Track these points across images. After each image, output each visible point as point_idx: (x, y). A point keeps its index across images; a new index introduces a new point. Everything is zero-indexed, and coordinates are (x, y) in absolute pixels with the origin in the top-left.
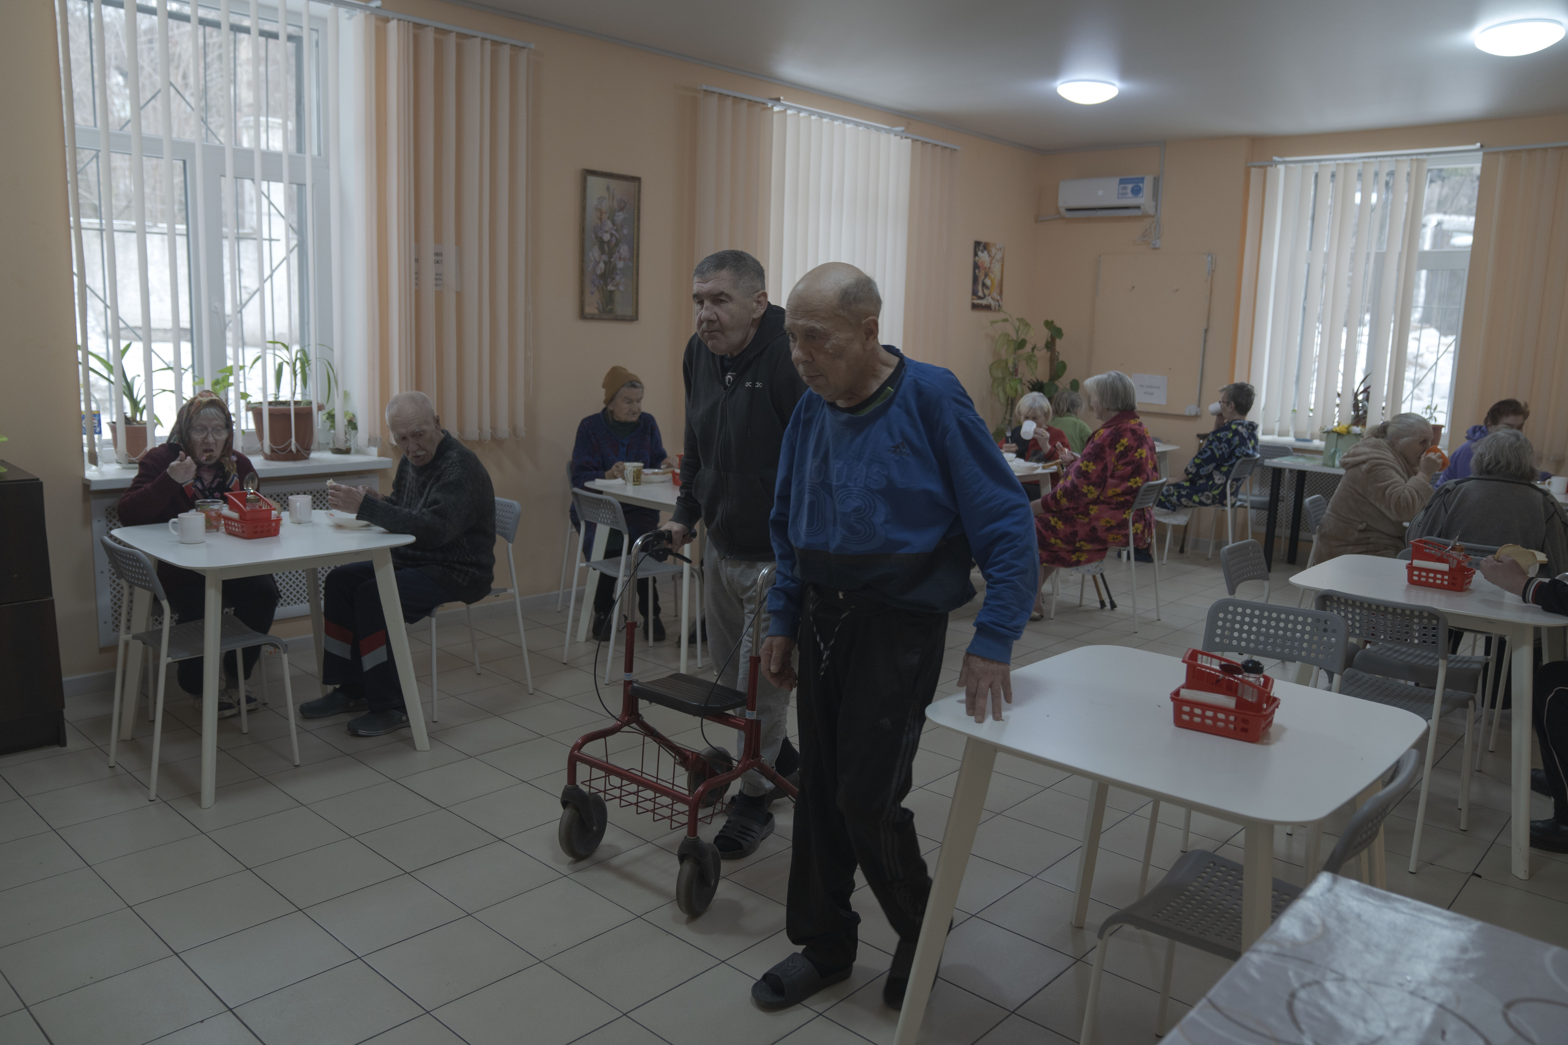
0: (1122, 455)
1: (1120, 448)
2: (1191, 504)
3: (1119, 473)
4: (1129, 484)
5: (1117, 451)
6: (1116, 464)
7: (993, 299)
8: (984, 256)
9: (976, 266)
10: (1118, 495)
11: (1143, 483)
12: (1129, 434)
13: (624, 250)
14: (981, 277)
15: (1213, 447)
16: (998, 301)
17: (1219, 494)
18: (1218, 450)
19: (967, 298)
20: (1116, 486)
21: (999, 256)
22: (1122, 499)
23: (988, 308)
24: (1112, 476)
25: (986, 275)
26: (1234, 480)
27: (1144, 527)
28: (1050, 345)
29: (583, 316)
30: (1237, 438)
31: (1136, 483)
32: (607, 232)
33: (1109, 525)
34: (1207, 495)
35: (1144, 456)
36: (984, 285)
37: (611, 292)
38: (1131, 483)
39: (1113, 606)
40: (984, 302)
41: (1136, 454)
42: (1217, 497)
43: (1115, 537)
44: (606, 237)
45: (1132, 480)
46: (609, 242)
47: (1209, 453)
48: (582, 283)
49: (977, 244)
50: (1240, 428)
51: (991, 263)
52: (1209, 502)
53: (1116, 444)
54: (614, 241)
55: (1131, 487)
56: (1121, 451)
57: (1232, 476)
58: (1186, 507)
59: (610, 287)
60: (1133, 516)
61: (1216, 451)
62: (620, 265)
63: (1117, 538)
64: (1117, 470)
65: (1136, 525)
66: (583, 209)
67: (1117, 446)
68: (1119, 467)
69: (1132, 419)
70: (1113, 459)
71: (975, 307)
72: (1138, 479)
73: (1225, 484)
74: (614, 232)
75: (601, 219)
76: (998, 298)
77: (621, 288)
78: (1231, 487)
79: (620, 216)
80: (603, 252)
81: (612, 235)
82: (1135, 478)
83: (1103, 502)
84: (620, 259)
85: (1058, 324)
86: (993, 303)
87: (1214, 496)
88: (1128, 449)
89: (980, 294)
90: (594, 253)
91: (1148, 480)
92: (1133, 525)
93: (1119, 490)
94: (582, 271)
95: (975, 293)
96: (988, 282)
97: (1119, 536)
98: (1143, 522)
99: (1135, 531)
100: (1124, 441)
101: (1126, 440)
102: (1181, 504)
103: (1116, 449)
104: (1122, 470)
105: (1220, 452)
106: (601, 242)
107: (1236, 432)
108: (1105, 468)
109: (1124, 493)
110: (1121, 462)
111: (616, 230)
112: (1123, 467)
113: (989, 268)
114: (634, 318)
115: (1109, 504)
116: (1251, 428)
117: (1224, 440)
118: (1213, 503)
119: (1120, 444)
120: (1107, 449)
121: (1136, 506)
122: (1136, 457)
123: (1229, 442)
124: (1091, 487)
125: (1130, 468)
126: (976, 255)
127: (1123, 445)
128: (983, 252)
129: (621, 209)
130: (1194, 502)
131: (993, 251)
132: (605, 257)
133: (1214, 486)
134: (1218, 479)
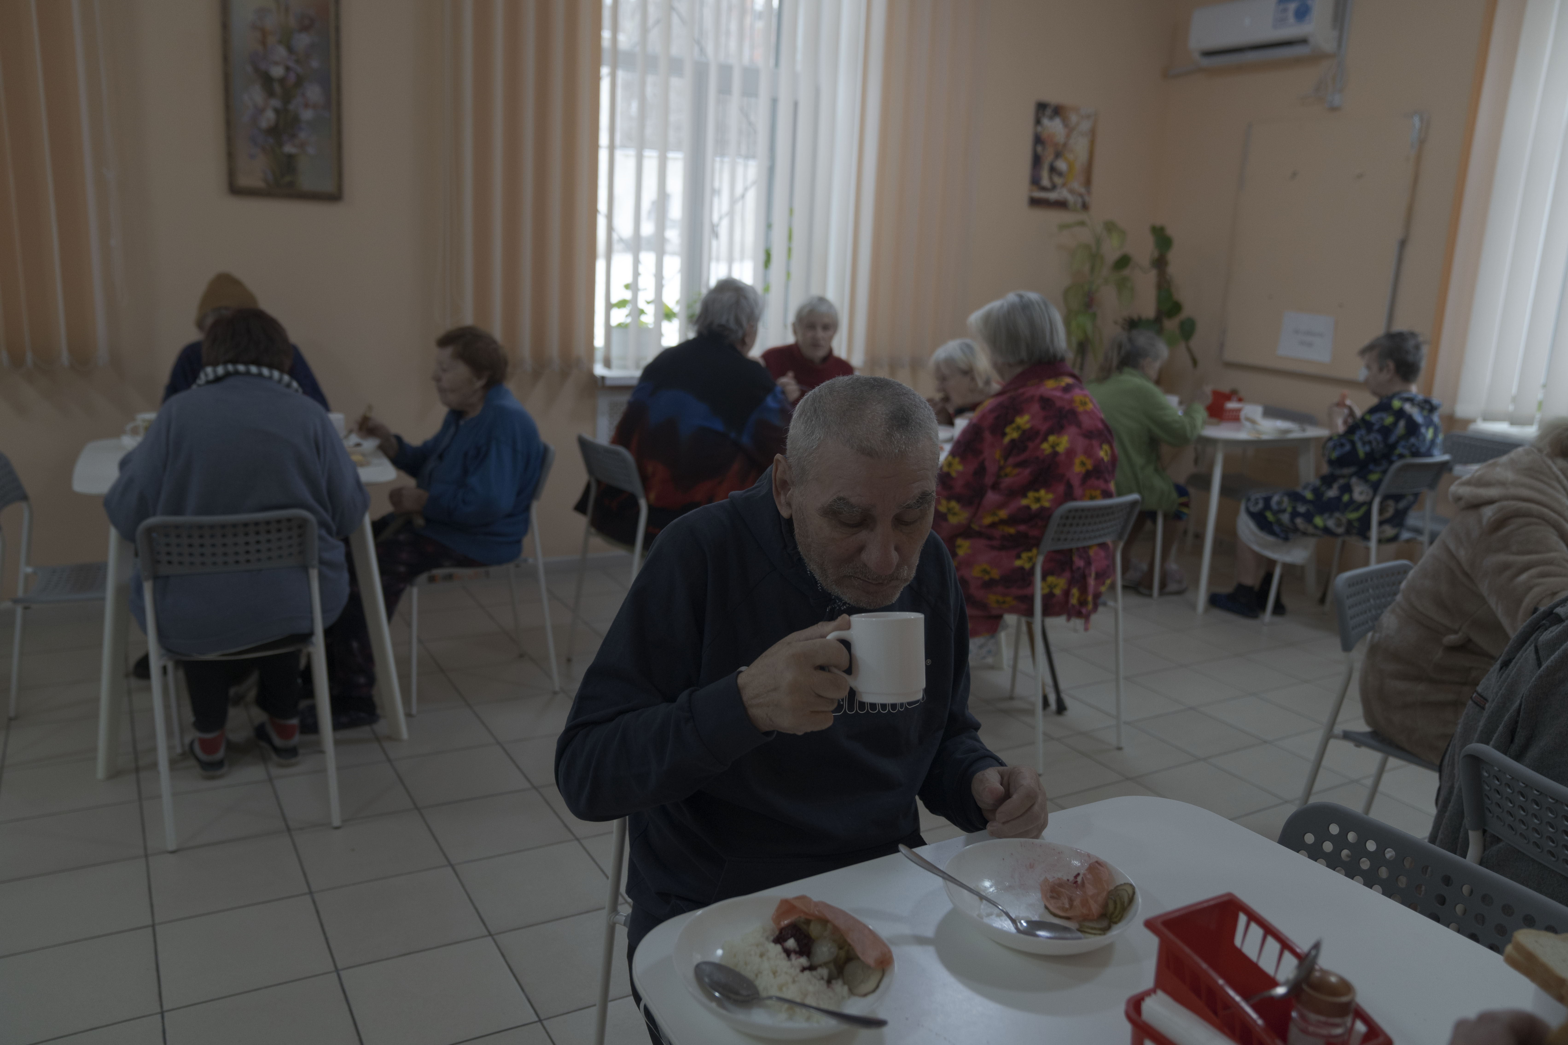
0: (1015, 447)
1: (1012, 434)
2: (1311, 529)
3: (1007, 482)
4: (1024, 502)
5: (1007, 440)
6: (1002, 463)
7: (1072, 191)
8: (1054, 127)
9: (1038, 140)
10: (1003, 522)
11: (1059, 502)
12: (1036, 407)
13: (313, 92)
14: (1048, 157)
15: (1356, 437)
16: (1081, 195)
17: (1359, 520)
18: (1364, 443)
19: (1022, 189)
20: (1001, 506)
21: (1085, 126)
22: (1012, 531)
23: (1061, 205)
24: (995, 487)
25: (1058, 155)
26: (1386, 498)
27: (1071, 583)
28: (1160, 263)
29: (235, 190)
30: (1402, 424)
31: (1038, 500)
32: (276, 63)
33: (987, 578)
34: (1339, 519)
35: (1061, 449)
36: (1053, 169)
37: (291, 157)
38: (1028, 501)
39: (1061, 708)
40: (1053, 196)
41: (1045, 446)
42: (1356, 524)
43: (1001, 599)
44: (277, 72)
45: (1031, 494)
46: (282, 81)
47: (1348, 447)
48: (230, 140)
49: (1041, 107)
50: (1408, 407)
51: (1068, 136)
52: (1340, 530)
53: (1005, 426)
54: (292, 78)
55: (1028, 507)
56: (1013, 441)
57: (1383, 489)
58: (1305, 534)
59: (289, 149)
60: (1044, 563)
61: (1359, 445)
62: (307, 115)
63: (1004, 602)
64: (1006, 475)
65: (1051, 579)
66: (225, 26)
67: (1008, 430)
68: (1008, 470)
69: (1050, 377)
70: (998, 454)
71: (1035, 202)
72: (1042, 492)
73: (1370, 504)
74: (292, 64)
75: (264, 43)
76: (1082, 190)
77: (311, 150)
78: (1381, 511)
79: (303, 41)
80: (271, 93)
81: (288, 69)
82: (1037, 490)
83: (979, 535)
84: (306, 106)
85: (1170, 231)
86: (1070, 198)
87: (1350, 523)
88: (1030, 436)
89: (1045, 182)
90: (255, 95)
91: (1069, 495)
92: (1044, 578)
93: (1003, 514)
94: (229, 124)
95: (1035, 181)
96: (1061, 165)
97: (1009, 599)
98: (1067, 574)
99: (1047, 591)
100: (1023, 421)
101: (1026, 418)
102: (1296, 530)
103: (1004, 434)
104: (1014, 476)
105: (1367, 448)
106: (267, 81)
107: (1400, 414)
108: (981, 470)
109: (1012, 520)
110: (1011, 461)
111: (297, 61)
112: (1016, 471)
113: (1065, 145)
114: (335, 197)
115: (990, 538)
116: (1427, 407)
117: (1376, 427)
118: (1348, 532)
119: (1014, 425)
120: (988, 436)
121: (1049, 544)
122: (1044, 450)
123: (1386, 431)
124: (954, 504)
125: (1027, 472)
126: (1038, 122)
127: (1018, 428)
128: (1051, 118)
129: (305, 28)
130: (1316, 527)
131: (1074, 118)
132: (276, 103)
133: (1353, 505)
134: (1360, 493)
